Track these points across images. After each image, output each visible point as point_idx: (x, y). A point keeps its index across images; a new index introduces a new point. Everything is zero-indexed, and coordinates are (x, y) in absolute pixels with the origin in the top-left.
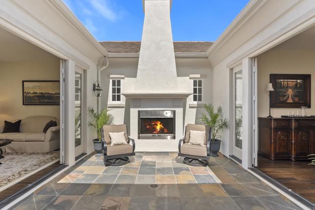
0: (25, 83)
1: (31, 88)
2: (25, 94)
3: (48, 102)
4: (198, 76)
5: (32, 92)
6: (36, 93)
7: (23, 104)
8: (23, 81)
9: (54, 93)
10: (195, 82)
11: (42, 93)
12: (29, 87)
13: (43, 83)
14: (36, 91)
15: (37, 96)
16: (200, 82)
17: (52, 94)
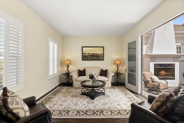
0: (83, 48)
1: (87, 51)
2: (83, 54)
3: (96, 59)
4: (180, 44)
5: (87, 53)
6: (90, 54)
7: (82, 60)
8: (82, 47)
9: (99, 53)
10: (177, 47)
11: (93, 54)
12: (86, 50)
13: (94, 48)
14: (90, 53)
15: (90, 55)
16: (180, 47)
17: (99, 54)
